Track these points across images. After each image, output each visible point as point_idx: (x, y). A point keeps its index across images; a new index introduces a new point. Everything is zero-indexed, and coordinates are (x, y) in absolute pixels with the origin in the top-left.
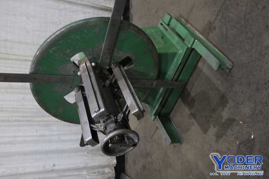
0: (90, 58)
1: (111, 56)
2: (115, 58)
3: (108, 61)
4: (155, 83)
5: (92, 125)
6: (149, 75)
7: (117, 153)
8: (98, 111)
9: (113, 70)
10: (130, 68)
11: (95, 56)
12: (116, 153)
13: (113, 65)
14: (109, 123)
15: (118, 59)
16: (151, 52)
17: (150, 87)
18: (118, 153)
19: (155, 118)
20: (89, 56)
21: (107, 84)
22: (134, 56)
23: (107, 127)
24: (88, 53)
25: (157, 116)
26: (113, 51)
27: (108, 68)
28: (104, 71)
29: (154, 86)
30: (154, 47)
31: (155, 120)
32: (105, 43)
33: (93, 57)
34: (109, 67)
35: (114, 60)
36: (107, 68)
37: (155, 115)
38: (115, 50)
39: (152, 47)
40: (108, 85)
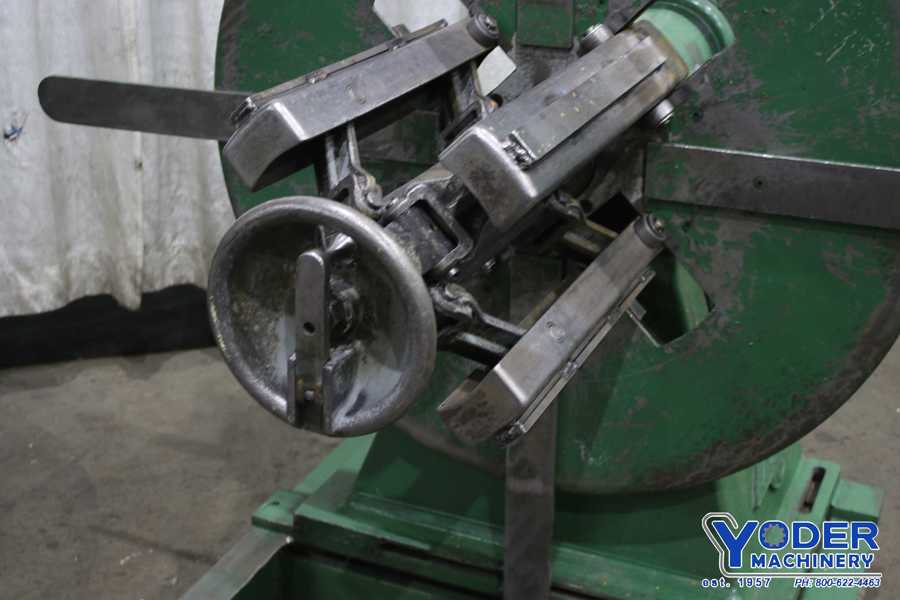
0: (699, 88)
1: (712, 210)
2: (701, 231)
3: (683, 194)
4: (535, 486)
5: (351, 133)
6: (589, 446)
7: (230, 307)
8: (519, 160)
9: (631, 228)
10: (636, 325)
11: (709, 115)
12: (232, 302)
13: (659, 223)
14: (420, 238)
15: (693, 247)
16: (749, 435)
17: (509, 464)
18: (234, 315)
19: (276, 528)
20: (707, 79)
21: (563, 203)
22: (716, 335)
23: (391, 225)
24: (726, 72)
25: (288, 540)
26: (749, 214)
27: (635, 198)
28: (611, 176)
29: (514, 485)
30: (778, 443)
31: (261, 533)
32: (802, 164)
33: (704, 106)
34: (642, 200)
35: (687, 225)
36: (631, 190)
37: (302, 525)
38: (755, 227)
39: (780, 432)
40: (560, 206)
